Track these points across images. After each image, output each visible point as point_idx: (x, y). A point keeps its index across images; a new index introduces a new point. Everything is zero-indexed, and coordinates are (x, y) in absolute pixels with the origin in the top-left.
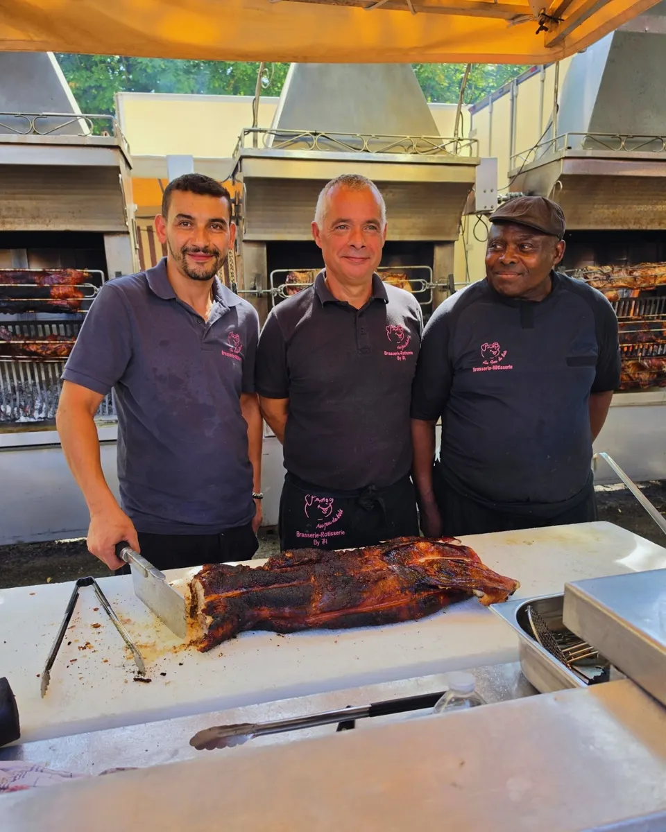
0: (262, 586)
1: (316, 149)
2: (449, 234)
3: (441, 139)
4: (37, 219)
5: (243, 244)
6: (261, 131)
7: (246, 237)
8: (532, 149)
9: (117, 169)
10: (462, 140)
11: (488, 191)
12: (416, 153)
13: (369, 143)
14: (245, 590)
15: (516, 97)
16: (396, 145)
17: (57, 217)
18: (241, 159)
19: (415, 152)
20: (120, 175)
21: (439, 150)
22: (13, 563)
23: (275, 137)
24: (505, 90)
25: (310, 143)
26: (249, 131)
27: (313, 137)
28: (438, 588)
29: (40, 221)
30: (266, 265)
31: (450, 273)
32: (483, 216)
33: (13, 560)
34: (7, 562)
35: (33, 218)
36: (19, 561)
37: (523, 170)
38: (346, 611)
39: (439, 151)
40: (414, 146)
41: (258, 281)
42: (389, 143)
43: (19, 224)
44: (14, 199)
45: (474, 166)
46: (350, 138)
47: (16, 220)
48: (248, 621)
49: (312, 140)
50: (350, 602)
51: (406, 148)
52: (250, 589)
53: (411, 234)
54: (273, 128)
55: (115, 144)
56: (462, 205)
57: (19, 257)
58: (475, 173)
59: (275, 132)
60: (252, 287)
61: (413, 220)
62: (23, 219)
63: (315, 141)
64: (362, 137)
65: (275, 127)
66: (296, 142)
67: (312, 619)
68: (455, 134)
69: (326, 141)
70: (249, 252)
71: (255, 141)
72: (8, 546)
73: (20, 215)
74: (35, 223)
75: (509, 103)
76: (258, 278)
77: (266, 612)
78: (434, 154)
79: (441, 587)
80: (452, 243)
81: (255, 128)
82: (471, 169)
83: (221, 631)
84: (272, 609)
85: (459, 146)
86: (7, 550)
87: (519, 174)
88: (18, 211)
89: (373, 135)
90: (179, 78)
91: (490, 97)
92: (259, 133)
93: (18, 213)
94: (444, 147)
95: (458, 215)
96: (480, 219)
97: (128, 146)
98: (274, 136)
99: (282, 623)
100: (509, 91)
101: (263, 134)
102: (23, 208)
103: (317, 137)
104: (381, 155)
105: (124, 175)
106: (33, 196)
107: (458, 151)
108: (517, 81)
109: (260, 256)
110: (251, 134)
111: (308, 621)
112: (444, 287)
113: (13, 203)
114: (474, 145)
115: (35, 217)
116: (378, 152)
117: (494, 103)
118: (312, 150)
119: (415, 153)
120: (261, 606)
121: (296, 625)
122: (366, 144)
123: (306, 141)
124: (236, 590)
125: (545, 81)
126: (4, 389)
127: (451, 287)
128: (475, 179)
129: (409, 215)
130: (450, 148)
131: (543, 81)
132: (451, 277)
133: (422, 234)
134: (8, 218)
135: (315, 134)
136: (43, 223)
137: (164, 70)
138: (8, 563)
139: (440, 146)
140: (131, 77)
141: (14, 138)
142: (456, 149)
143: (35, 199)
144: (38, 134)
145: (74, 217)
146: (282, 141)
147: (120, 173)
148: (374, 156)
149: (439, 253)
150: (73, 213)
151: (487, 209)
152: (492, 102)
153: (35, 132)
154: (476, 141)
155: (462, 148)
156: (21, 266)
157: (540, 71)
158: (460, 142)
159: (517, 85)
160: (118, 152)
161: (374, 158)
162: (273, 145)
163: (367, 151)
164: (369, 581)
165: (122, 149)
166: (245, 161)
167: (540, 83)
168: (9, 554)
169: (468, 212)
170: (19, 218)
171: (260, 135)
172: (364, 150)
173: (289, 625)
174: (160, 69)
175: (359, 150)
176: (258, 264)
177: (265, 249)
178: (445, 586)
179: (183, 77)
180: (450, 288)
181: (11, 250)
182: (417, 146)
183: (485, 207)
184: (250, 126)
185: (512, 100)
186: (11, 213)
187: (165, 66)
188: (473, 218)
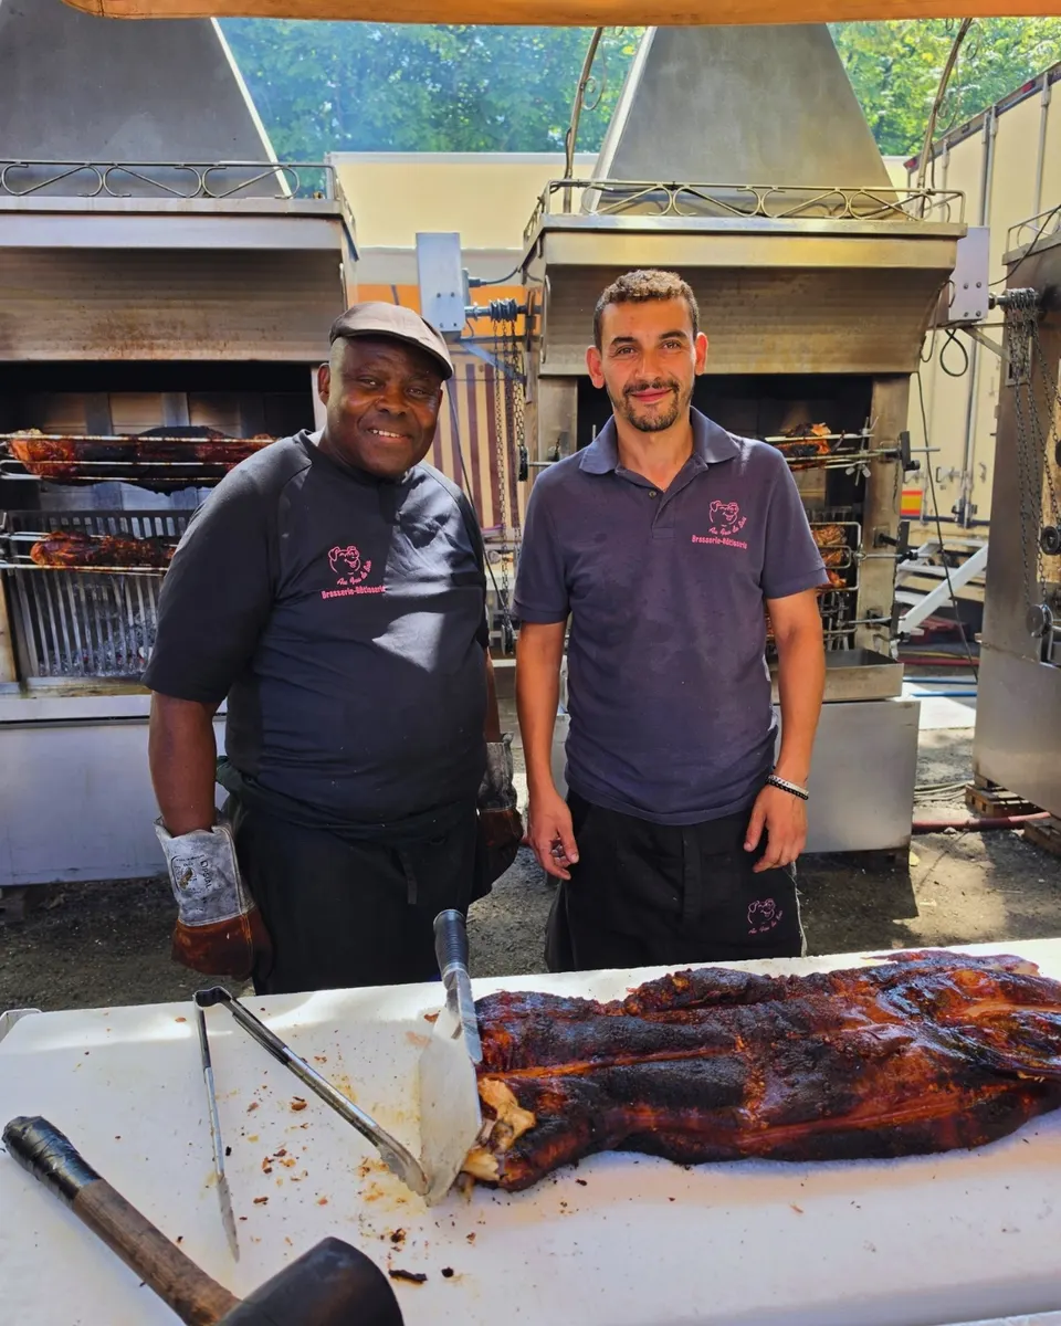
0: (634, 1054)
1: (674, 213)
2: (900, 362)
3: (894, 191)
4: (204, 341)
5: (539, 381)
6: (579, 184)
7: (543, 371)
8: (1055, 211)
9: (336, 255)
10: (933, 194)
11: (972, 286)
12: (852, 217)
13: (767, 202)
14: (599, 1061)
15: (995, 136)
16: (813, 205)
17: (237, 338)
18: (542, 236)
19: (849, 215)
20: (341, 266)
21: (891, 211)
22: (149, 907)
23: (602, 195)
24: (972, 128)
25: (663, 203)
26: (559, 185)
27: (669, 192)
28: (1016, 1077)
29: (211, 343)
30: (575, 418)
31: (902, 431)
32: (959, 331)
33: (149, 902)
34: (140, 905)
35: (199, 338)
36: (158, 906)
37: (1034, 249)
38: (820, 1123)
39: (890, 215)
40: (848, 204)
41: (563, 446)
42: (802, 201)
43: (176, 349)
44: (168, 307)
45: (955, 238)
46: (733, 193)
47: (172, 343)
48: (611, 1133)
49: (667, 198)
50: (830, 1106)
51: (831, 209)
52: (610, 1059)
53: (835, 361)
54: (600, 180)
55: (336, 211)
56: (927, 309)
57: (175, 407)
58: (955, 252)
59: (602, 186)
60: (553, 454)
61: (838, 337)
62: (182, 342)
63: (672, 201)
64: (755, 190)
65: (604, 177)
66: (636, 202)
67: (748, 1140)
68: (919, 185)
69: (693, 199)
70: (549, 396)
71: (567, 204)
72: (145, 879)
73: (178, 334)
74: (201, 348)
75: (981, 148)
76: (562, 439)
77: (648, 1116)
78: (881, 218)
79: (1022, 1076)
80: (906, 376)
81: (567, 180)
82: (949, 245)
83: (553, 1152)
84: (662, 1110)
85: (927, 204)
86: (140, 884)
87: (1028, 255)
88: (174, 328)
89: (775, 187)
90: (424, 132)
91: (946, 140)
92: (574, 189)
93: (174, 330)
94: (899, 206)
95: (919, 327)
96: (952, 337)
97: (354, 220)
98: (600, 192)
99: (682, 1141)
100: (980, 128)
101: (582, 189)
102: (182, 323)
103: (676, 192)
104: (788, 221)
105: (346, 266)
106: (199, 302)
107: (926, 213)
108: (997, 109)
109: (566, 402)
110: (562, 189)
111: (739, 1142)
112: (889, 455)
113: (167, 314)
114: (955, 203)
115: (202, 338)
116: (782, 217)
117: (952, 150)
118: (665, 215)
119: (848, 218)
120: (637, 1101)
121: (710, 1147)
122: (761, 202)
123: (654, 200)
124: (581, 1059)
125: (1050, 106)
126: (146, 621)
127: (904, 454)
128: (954, 262)
129: (829, 328)
130: (912, 209)
131: (1046, 106)
132: (905, 437)
133: (853, 361)
134: (159, 338)
135: (673, 187)
136: (214, 348)
137: (400, 122)
138: (141, 908)
139: (893, 205)
140: (349, 136)
141: (172, 204)
142: (922, 208)
143: (203, 307)
144: (210, 196)
145: (264, 337)
146: (615, 202)
147: (341, 262)
148: (775, 224)
149: (881, 394)
150: (263, 330)
151: (969, 317)
152: (948, 149)
153: (206, 193)
154: (960, 194)
155: (933, 209)
156: (177, 420)
157: (1040, 89)
158: (931, 197)
159: (997, 116)
160: (339, 227)
161: (776, 226)
162: (598, 208)
163: (764, 215)
164: (867, 1057)
165: (346, 220)
166: (549, 237)
167: (1040, 110)
168: (144, 891)
169: (938, 322)
170: (176, 338)
171: (577, 192)
172: (758, 214)
173: (696, 1147)
174: (394, 121)
175: (749, 213)
176: (563, 416)
177: (576, 389)
178: (1035, 1074)
179: (429, 132)
180: (901, 458)
181: (163, 395)
182: (853, 206)
183: (966, 315)
184: (560, 177)
185: (987, 143)
186: (163, 331)
187: (403, 116)
188: (942, 335)
